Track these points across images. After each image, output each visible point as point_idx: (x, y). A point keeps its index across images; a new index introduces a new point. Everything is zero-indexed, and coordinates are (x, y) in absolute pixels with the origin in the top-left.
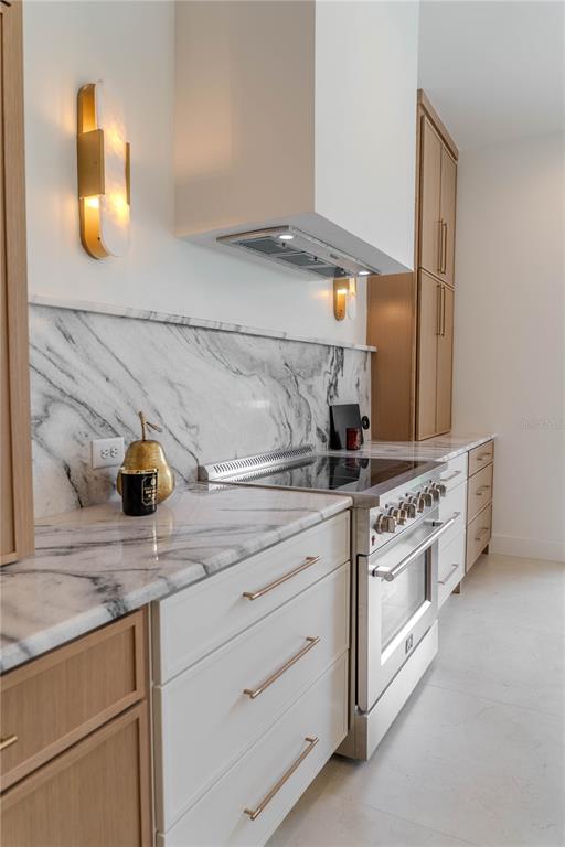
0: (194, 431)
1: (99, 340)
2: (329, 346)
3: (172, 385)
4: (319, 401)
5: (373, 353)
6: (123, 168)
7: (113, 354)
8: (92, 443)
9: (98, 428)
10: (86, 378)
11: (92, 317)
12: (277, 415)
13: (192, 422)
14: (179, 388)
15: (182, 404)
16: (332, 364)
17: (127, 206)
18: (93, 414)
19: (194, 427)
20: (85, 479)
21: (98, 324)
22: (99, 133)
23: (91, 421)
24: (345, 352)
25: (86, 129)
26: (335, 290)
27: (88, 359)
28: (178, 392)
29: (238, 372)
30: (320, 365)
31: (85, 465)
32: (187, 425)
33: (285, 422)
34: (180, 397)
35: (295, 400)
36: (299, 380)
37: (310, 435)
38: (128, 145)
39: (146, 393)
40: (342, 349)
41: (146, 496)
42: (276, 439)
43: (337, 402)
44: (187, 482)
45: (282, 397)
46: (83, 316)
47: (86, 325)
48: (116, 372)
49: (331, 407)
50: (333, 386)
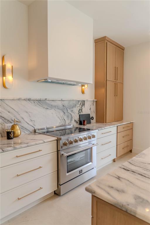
0: (33, 122)
1: (7, 105)
2: (79, 101)
3: (27, 112)
4: (75, 114)
5: (96, 101)
6: (11, 71)
7: (10, 107)
8: (5, 125)
9: (7, 122)
10: (4, 112)
11: (5, 100)
12: (60, 118)
13: (32, 120)
14: (29, 113)
15: (30, 116)
16: (80, 105)
17: (12, 78)
18: (5, 119)
19: (33, 121)
20: (3, 132)
21: (7, 102)
22: (5, 65)
23: (5, 120)
24: (85, 102)
25: (4, 64)
26: (82, 87)
27: (4, 108)
28: (29, 114)
29: (47, 109)
30: (76, 105)
31: (3, 129)
32: (31, 120)
33: (63, 119)
34: (29, 115)
35: (66, 114)
36: (68, 109)
37: (72, 122)
38: (12, 66)
39: (19, 114)
40: (84, 101)
41: (10, 136)
42: (60, 123)
43: (82, 113)
44: (31, 132)
45: (62, 114)
46: (3, 100)
47: (4, 102)
48: (11, 110)
49: (79, 115)
50: (81, 110)
